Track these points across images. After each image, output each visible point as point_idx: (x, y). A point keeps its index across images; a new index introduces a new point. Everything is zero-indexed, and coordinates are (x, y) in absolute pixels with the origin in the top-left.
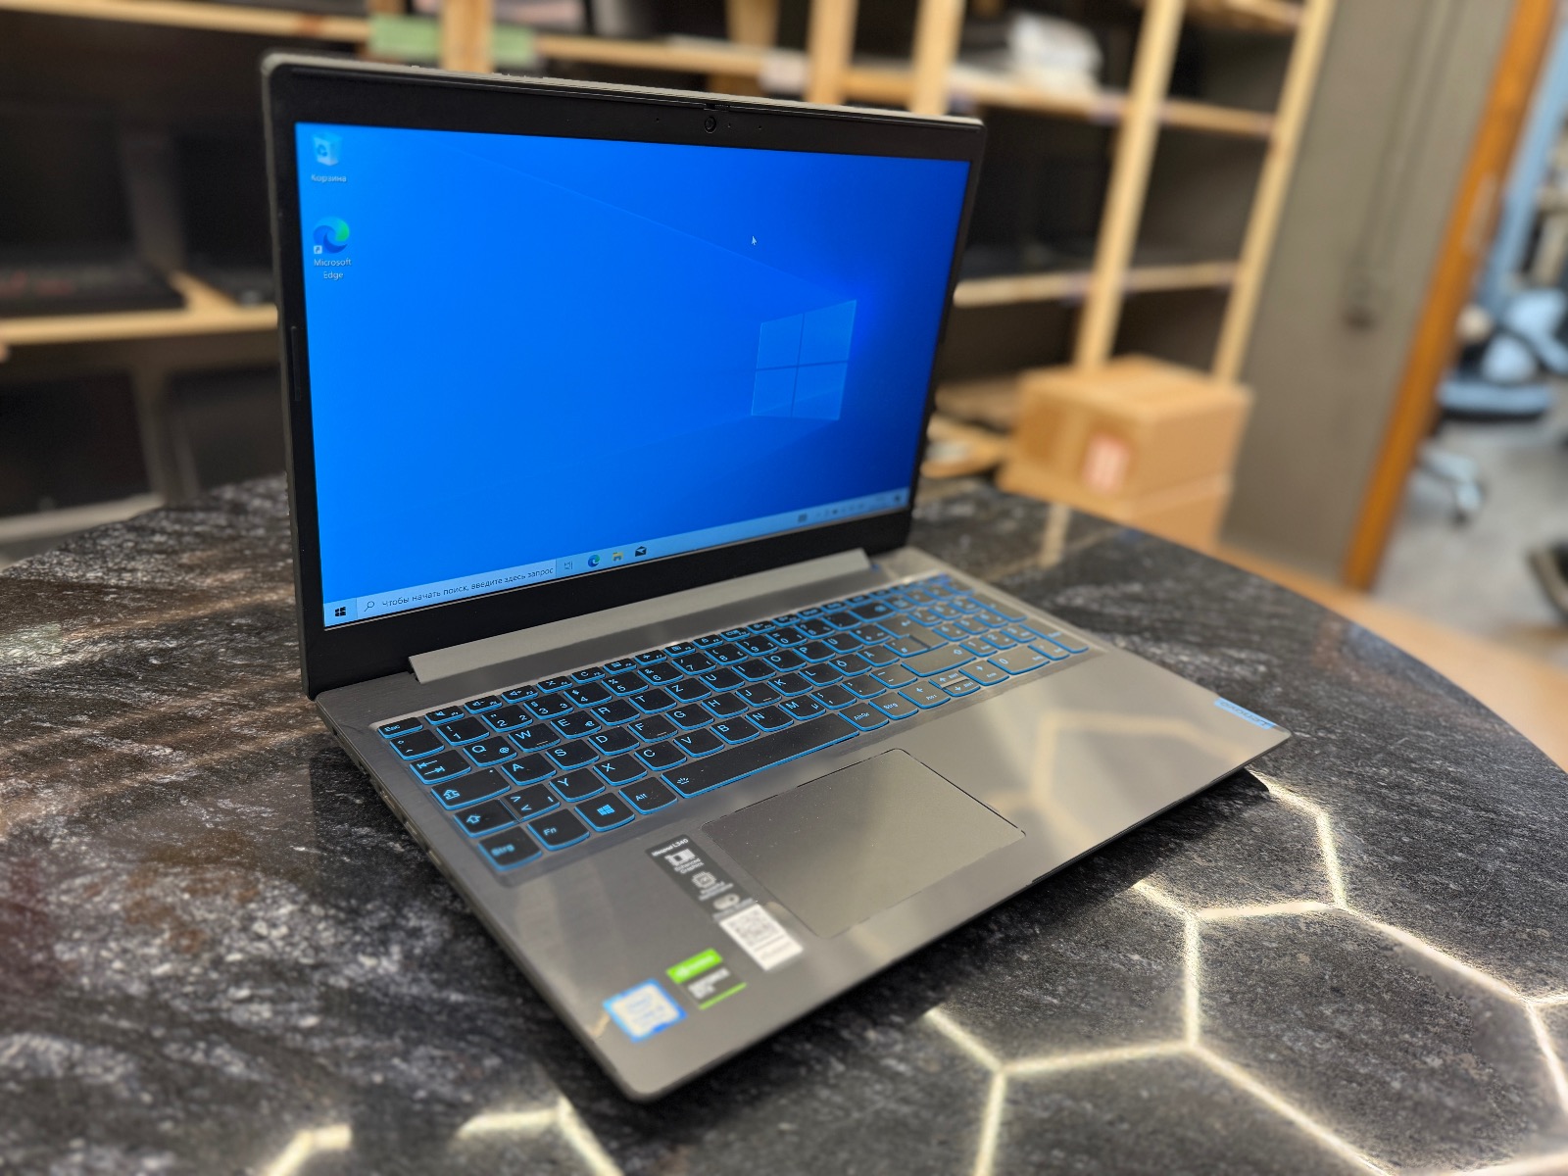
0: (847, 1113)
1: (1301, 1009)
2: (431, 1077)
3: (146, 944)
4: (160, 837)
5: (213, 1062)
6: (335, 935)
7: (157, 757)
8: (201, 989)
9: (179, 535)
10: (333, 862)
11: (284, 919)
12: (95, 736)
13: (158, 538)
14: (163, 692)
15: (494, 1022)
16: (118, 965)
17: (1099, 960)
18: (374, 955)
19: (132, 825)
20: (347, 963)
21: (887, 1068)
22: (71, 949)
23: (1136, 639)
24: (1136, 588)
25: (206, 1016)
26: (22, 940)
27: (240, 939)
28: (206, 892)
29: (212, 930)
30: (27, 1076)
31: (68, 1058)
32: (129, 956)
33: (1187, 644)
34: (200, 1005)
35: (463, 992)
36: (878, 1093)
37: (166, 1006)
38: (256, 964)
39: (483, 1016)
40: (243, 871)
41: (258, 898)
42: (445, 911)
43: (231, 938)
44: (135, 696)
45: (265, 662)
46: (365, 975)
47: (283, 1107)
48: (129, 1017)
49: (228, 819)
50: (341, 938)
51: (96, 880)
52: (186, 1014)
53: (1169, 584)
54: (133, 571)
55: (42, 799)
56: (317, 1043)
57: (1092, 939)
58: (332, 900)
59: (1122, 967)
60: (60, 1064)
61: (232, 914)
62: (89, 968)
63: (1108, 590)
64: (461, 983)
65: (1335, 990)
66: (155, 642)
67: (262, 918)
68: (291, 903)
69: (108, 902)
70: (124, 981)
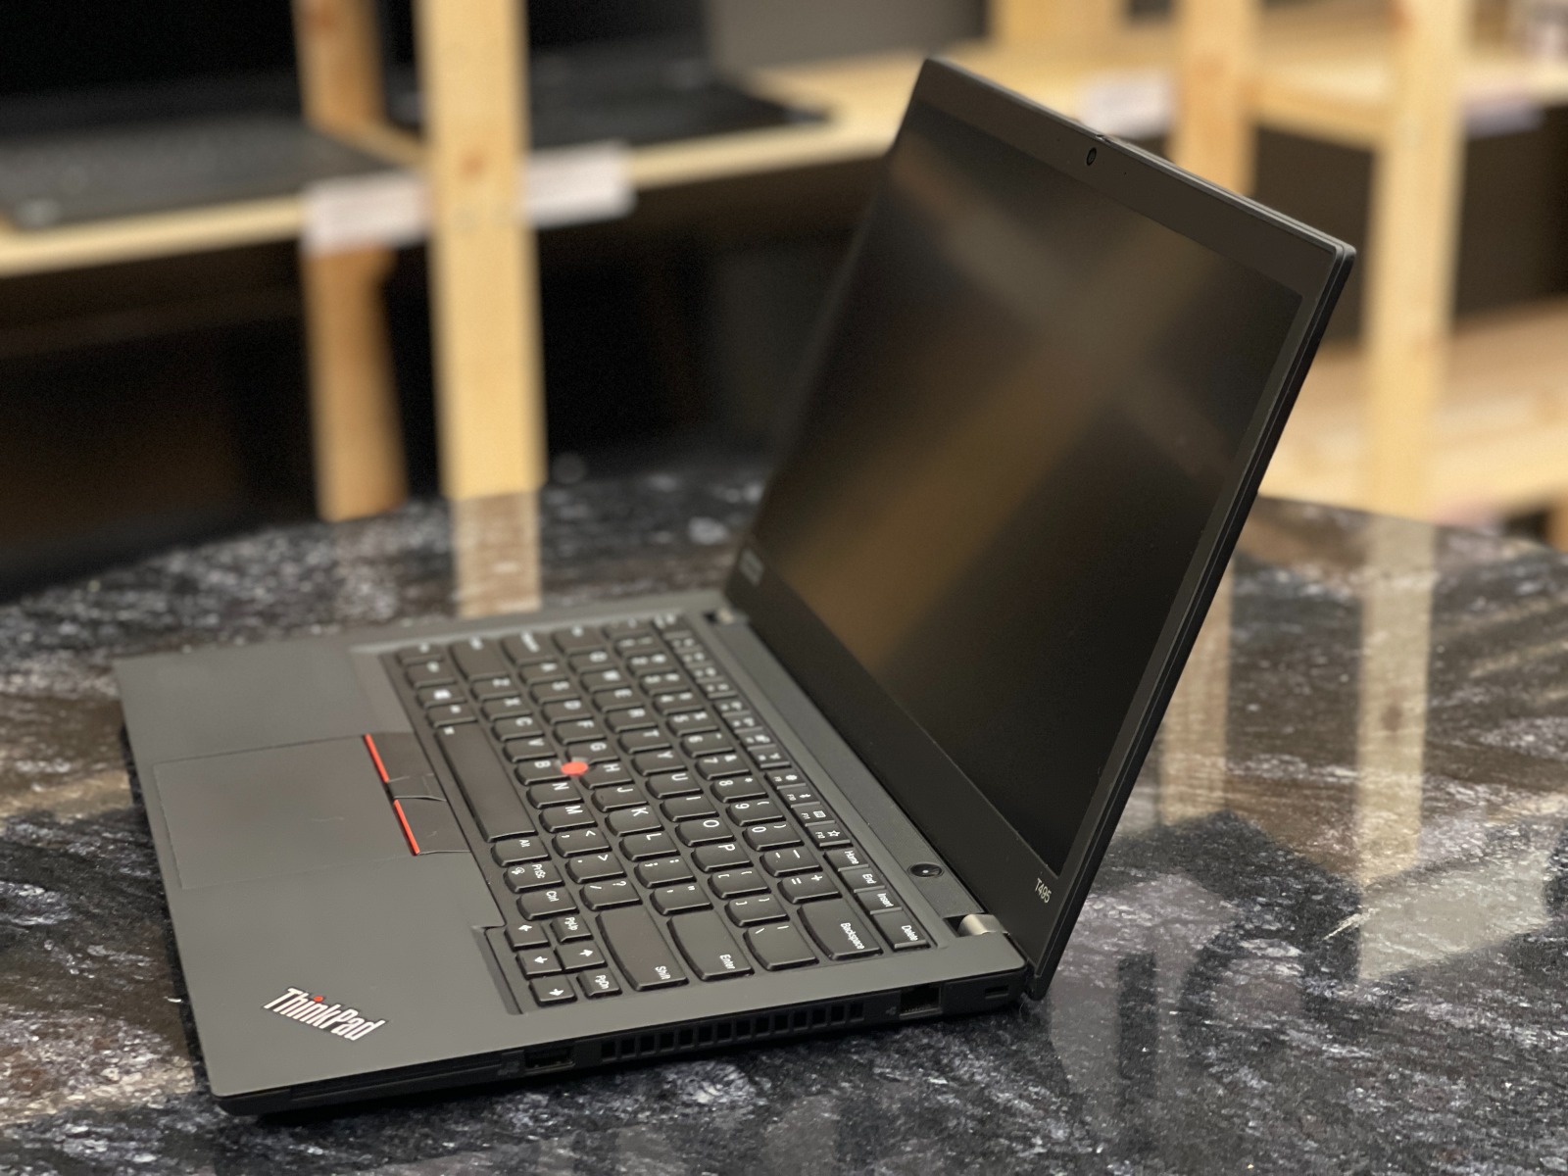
9: (95, 624)
11: (139, 1067)
28: (57, 1036)
29: (58, 1071)
34: (32, 1135)
38: (99, 1106)
40: (104, 1019)
41: (116, 1045)
43: (77, 1080)
49: (97, 966)
52: (16, 1142)
54: (27, 673)
61: (83, 1059)
66: (42, 764)
67: (116, 1064)
68: (152, 1053)
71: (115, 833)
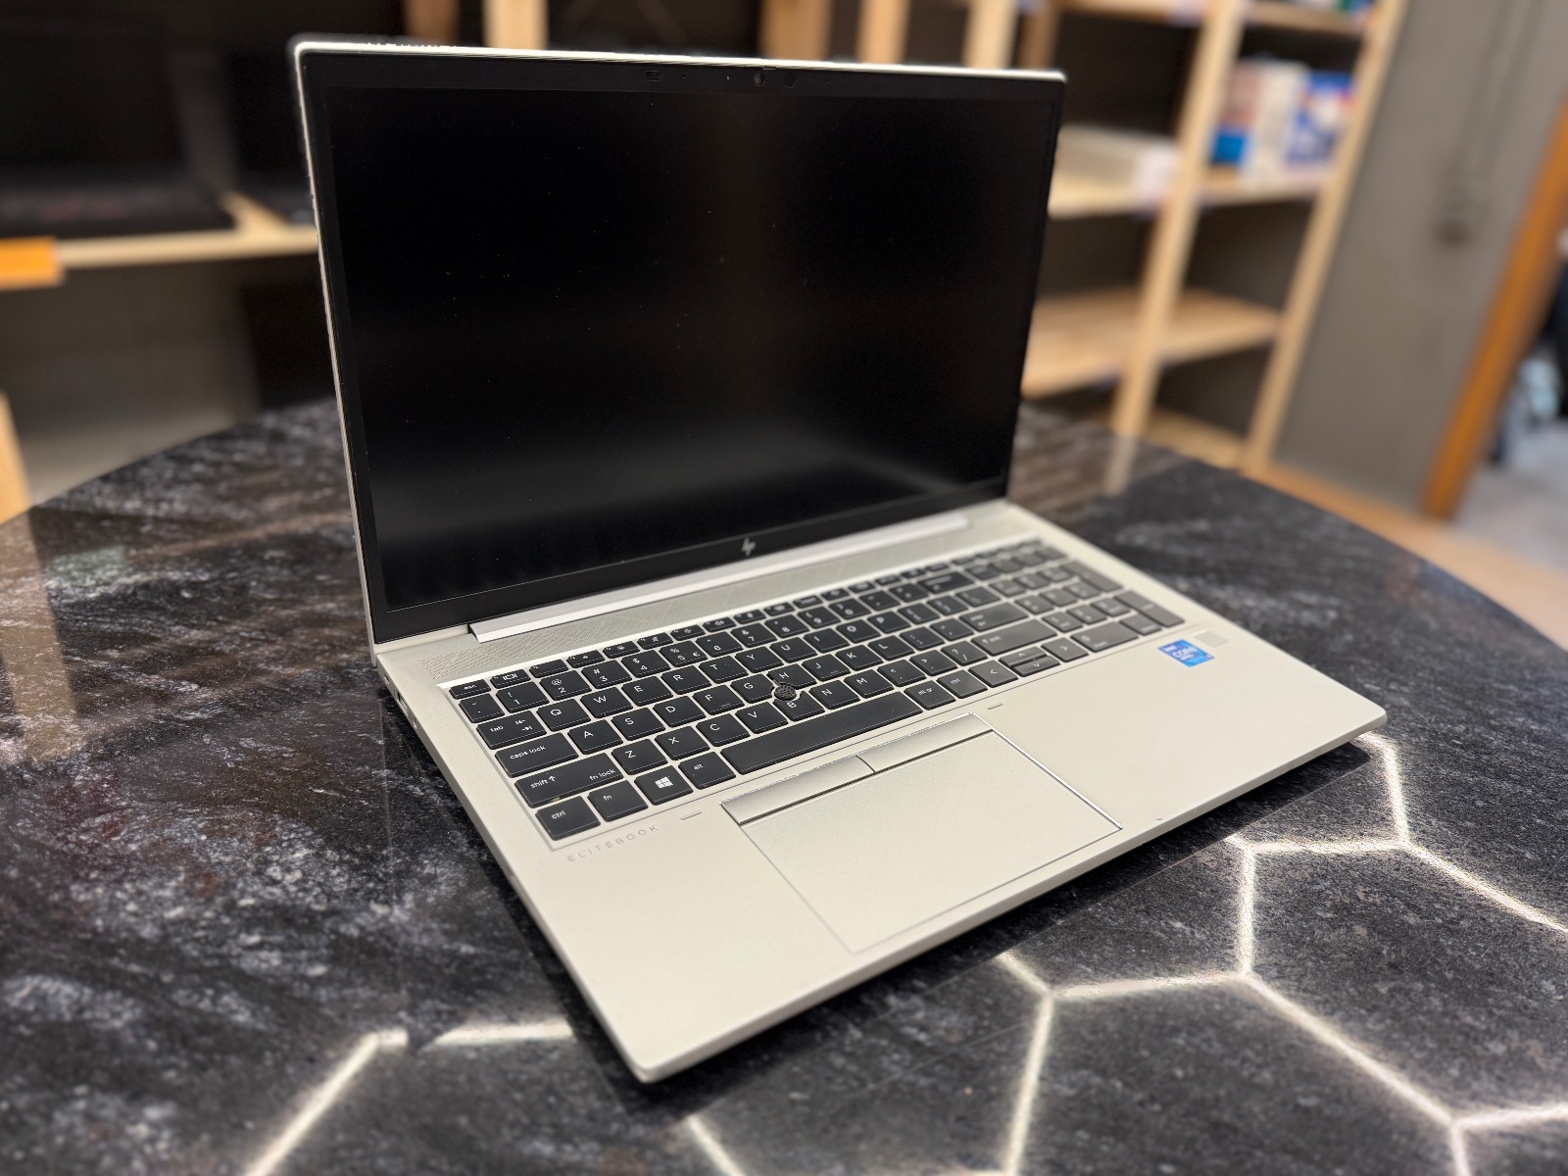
0: (863, 1083)
1: (1353, 986)
3: (161, 886)
4: (181, 776)
5: (219, 1010)
6: (349, 881)
7: (183, 694)
8: (212, 934)
9: (217, 465)
10: (351, 805)
11: (298, 864)
12: (123, 670)
13: (198, 468)
14: (193, 626)
15: (504, 976)
16: (132, 907)
17: (1138, 927)
18: (387, 903)
19: (154, 763)
20: (359, 911)
21: (909, 1036)
22: (87, 889)
23: (1200, 582)
24: (1202, 526)
25: (216, 962)
26: (40, 879)
27: (255, 883)
28: (223, 834)
29: (227, 872)
30: (36, 1019)
31: (78, 1001)
32: (143, 898)
33: (1252, 587)
34: (210, 950)
35: (473, 943)
36: (896, 1063)
37: (176, 951)
38: (268, 910)
39: (492, 969)
40: (261, 813)
41: (274, 841)
42: (462, 858)
43: (245, 882)
44: (164, 630)
45: (295, 596)
46: (376, 924)
47: (286, 1058)
48: (140, 959)
50: (354, 885)
51: (115, 819)
52: (195, 959)
53: (1238, 522)
54: (171, 501)
55: (68, 736)
56: (323, 994)
57: (1132, 904)
58: (348, 846)
59: (1163, 935)
60: (69, 1008)
61: (248, 857)
62: (103, 909)
63: (1173, 528)
64: (472, 934)
65: (1392, 966)
66: (188, 574)
67: (277, 861)
68: (307, 847)
69: (127, 842)
70: (137, 923)
71: (250, 632)
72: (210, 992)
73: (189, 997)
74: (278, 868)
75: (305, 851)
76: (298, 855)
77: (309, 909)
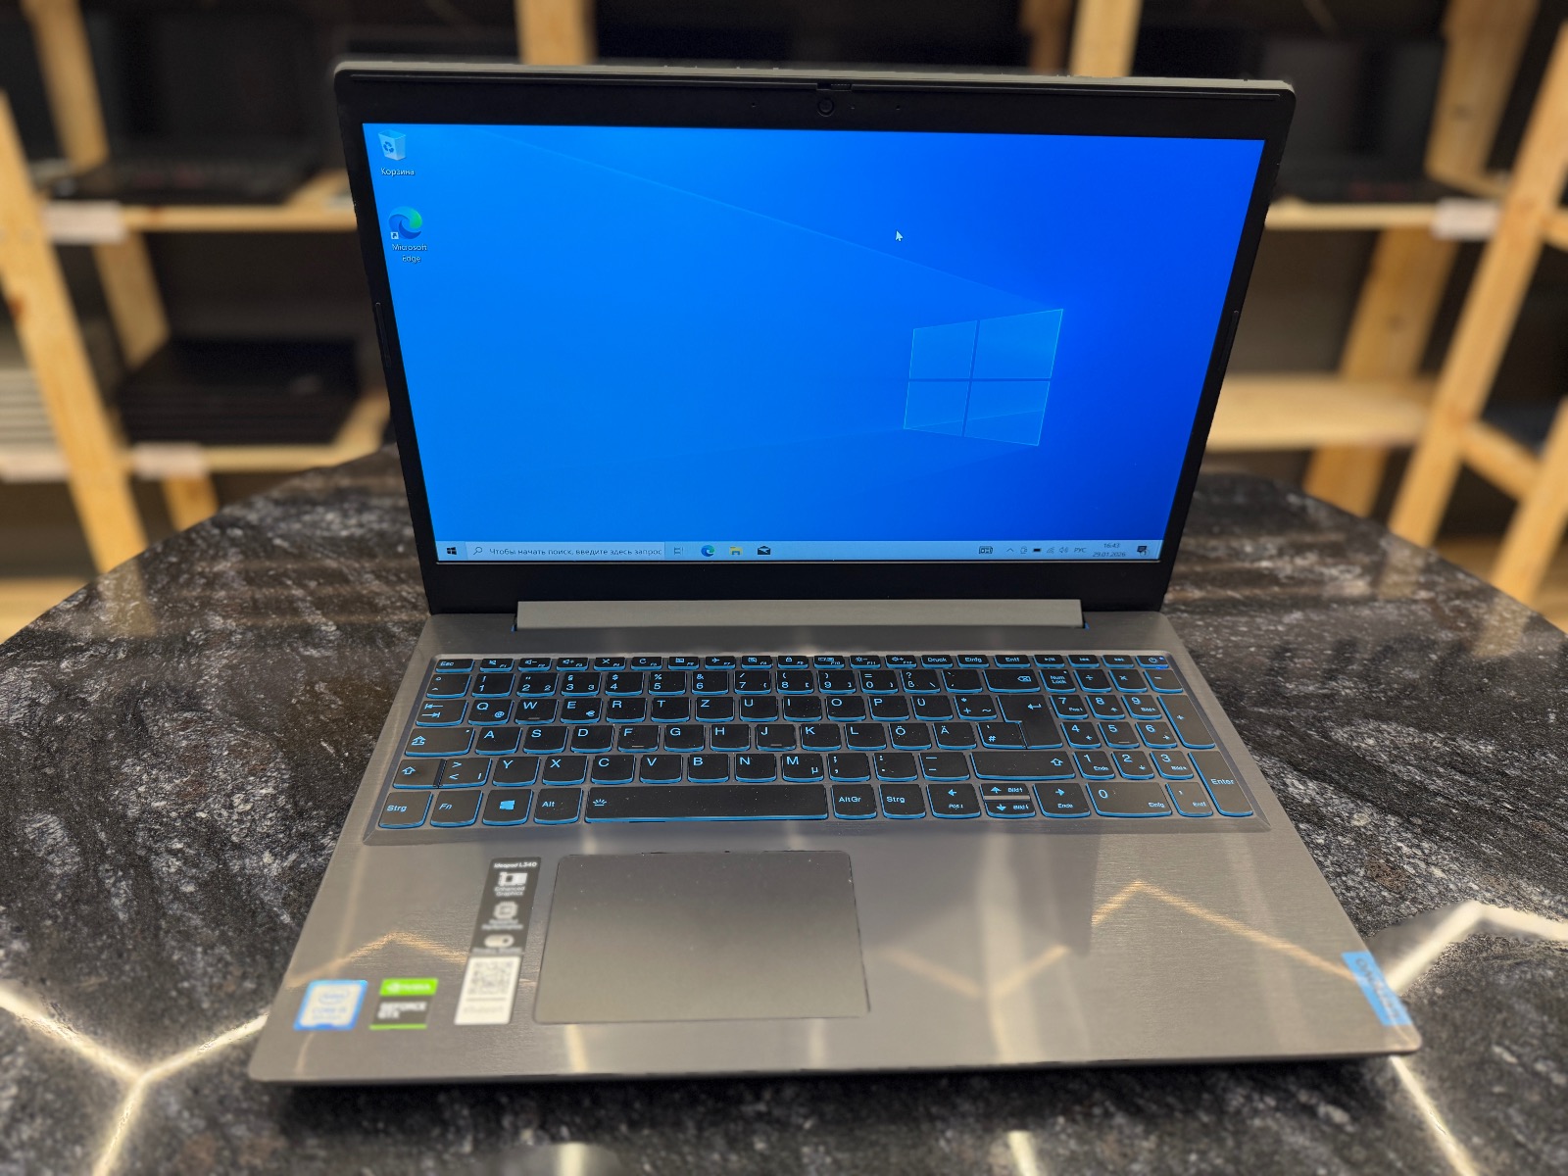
2: (205, 973)
3: (170, 780)
4: (258, 699)
5: (113, 890)
6: (272, 826)
8: (162, 830)
11: (257, 798)
12: (305, 600)
14: (379, 578)
16: (142, 789)
18: (276, 855)
20: (253, 854)
22: (133, 765)
23: (1393, 821)
24: (1483, 748)
26: (118, 746)
27: (219, 802)
28: (238, 755)
29: (213, 786)
30: (27, 846)
31: (55, 845)
32: (154, 785)
34: (150, 842)
37: (133, 833)
38: (208, 826)
40: (275, 748)
41: (261, 774)
43: (215, 799)
44: (360, 576)
48: (109, 831)
50: (271, 832)
51: (195, 718)
55: (230, 642)
56: (174, 908)
58: (298, 797)
60: (47, 848)
61: (234, 780)
62: (127, 783)
64: (300, 908)
69: (184, 738)
70: (133, 802)
72: (120, 873)
73: (107, 871)
74: (242, 796)
75: (270, 790)
76: (264, 791)
77: (228, 839)
